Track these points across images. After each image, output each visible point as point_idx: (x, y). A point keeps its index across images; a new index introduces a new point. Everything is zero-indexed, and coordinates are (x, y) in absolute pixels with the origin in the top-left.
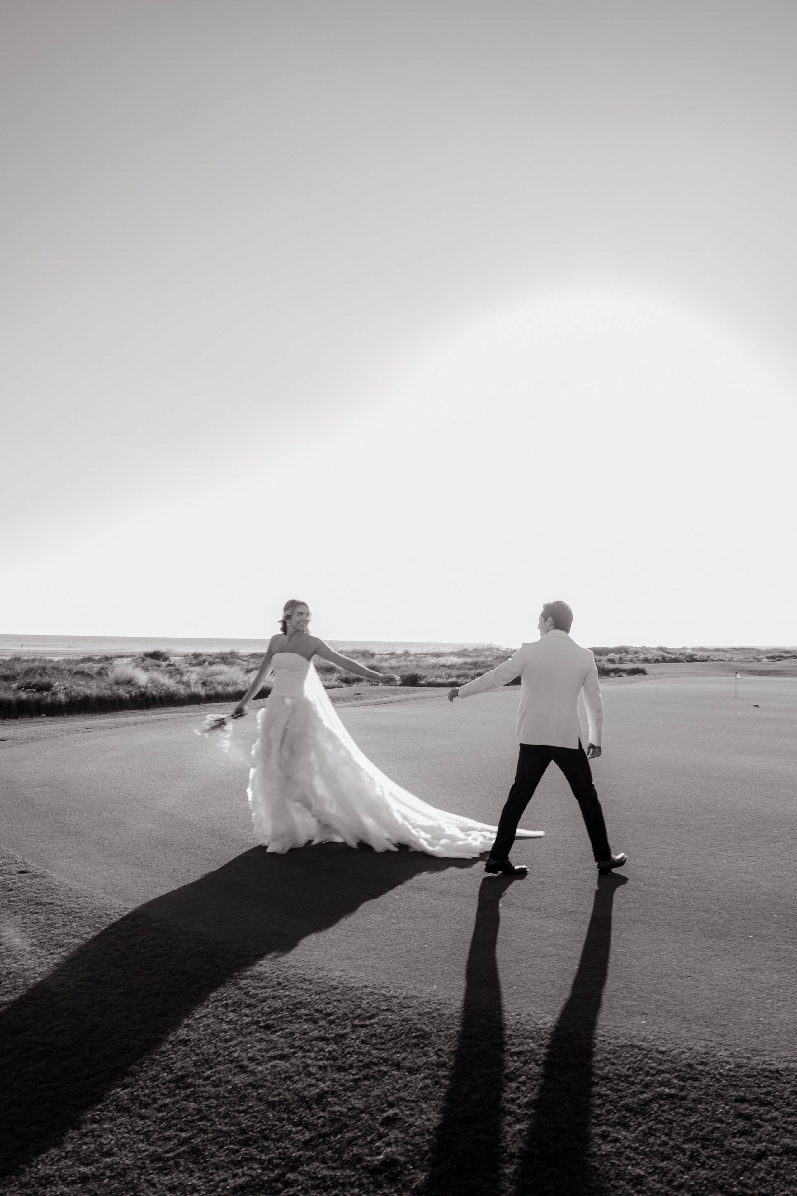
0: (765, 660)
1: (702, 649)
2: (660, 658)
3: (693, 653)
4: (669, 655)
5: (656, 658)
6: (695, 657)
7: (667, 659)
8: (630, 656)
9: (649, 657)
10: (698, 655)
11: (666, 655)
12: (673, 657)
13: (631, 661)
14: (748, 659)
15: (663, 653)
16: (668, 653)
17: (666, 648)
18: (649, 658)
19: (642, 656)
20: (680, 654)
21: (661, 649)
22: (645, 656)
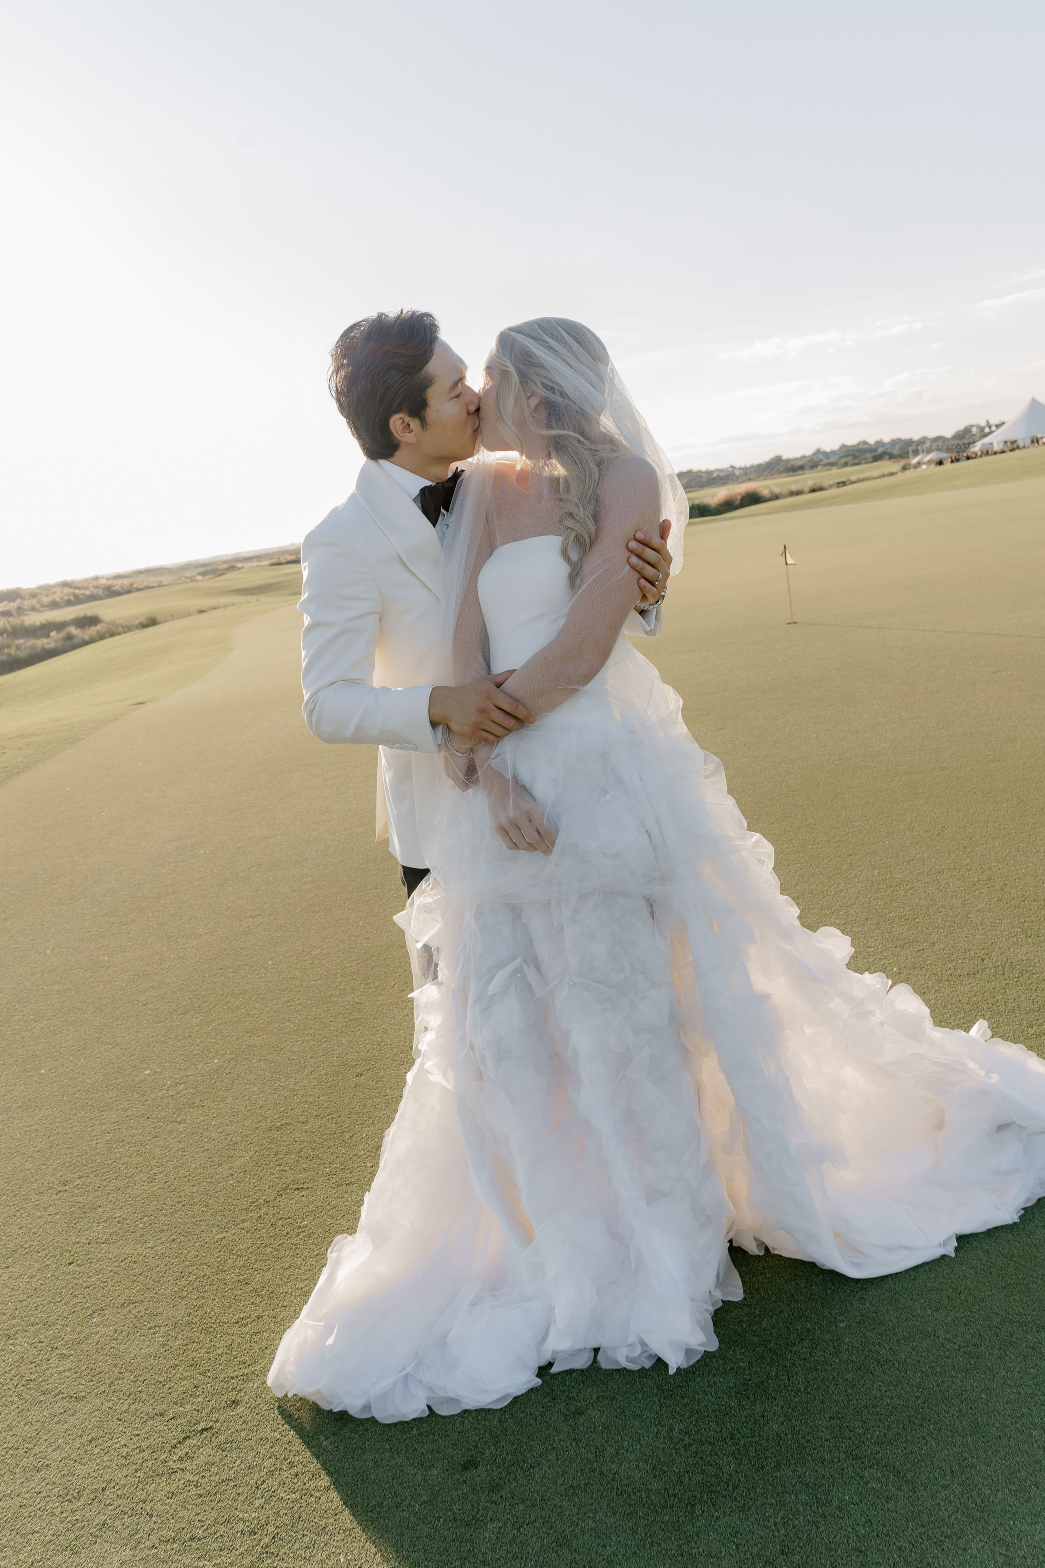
0: (200, 578)
1: (118, 577)
2: (72, 598)
3: (109, 583)
4: (82, 591)
5: (66, 598)
6: (113, 589)
7: (81, 597)
8: (27, 604)
9: (57, 598)
10: (118, 585)
11: (77, 591)
12: (88, 593)
13: (34, 609)
14: (180, 579)
15: (71, 590)
16: (76, 588)
17: (73, 582)
18: (58, 600)
19: (46, 600)
20: (94, 587)
21: (66, 584)
22: (50, 599)
